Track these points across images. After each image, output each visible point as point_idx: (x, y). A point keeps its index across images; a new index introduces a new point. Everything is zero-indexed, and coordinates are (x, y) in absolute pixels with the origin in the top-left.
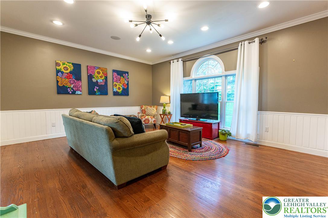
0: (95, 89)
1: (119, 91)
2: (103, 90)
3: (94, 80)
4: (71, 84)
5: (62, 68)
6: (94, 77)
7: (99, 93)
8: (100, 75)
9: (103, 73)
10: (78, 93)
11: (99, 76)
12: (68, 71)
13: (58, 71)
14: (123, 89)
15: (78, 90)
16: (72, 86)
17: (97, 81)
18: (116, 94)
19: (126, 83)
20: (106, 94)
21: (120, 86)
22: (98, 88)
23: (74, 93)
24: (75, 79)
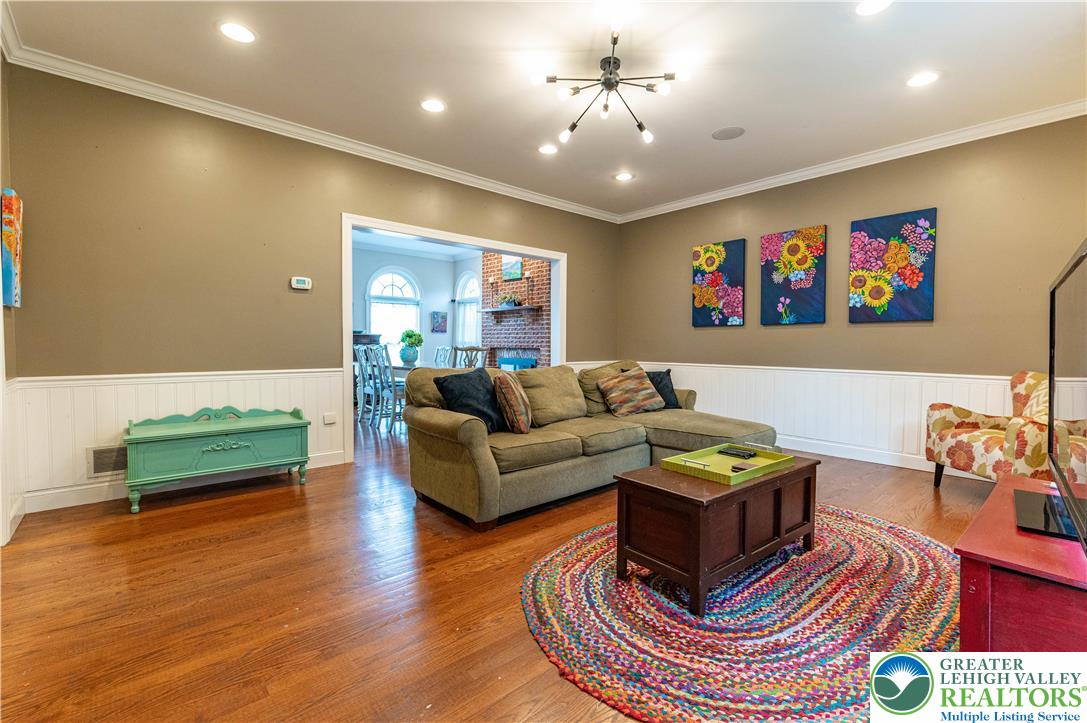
0: (780, 305)
1: (876, 303)
2: (809, 305)
3: (778, 278)
4: (720, 298)
5: (703, 262)
6: (777, 269)
7: (792, 318)
8: (799, 256)
9: (808, 247)
10: (734, 323)
11: (794, 259)
12: (714, 268)
13: (697, 272)
14: (899, 293)
15: (733, 314)
16: (721, 305)
17: (787, 280)
18: (860, 316)
19: (918, 260)
20: (819, 318)
21: (881, 283)
22: (788, 301)
23: (724, 323)
24: (729, 285)
